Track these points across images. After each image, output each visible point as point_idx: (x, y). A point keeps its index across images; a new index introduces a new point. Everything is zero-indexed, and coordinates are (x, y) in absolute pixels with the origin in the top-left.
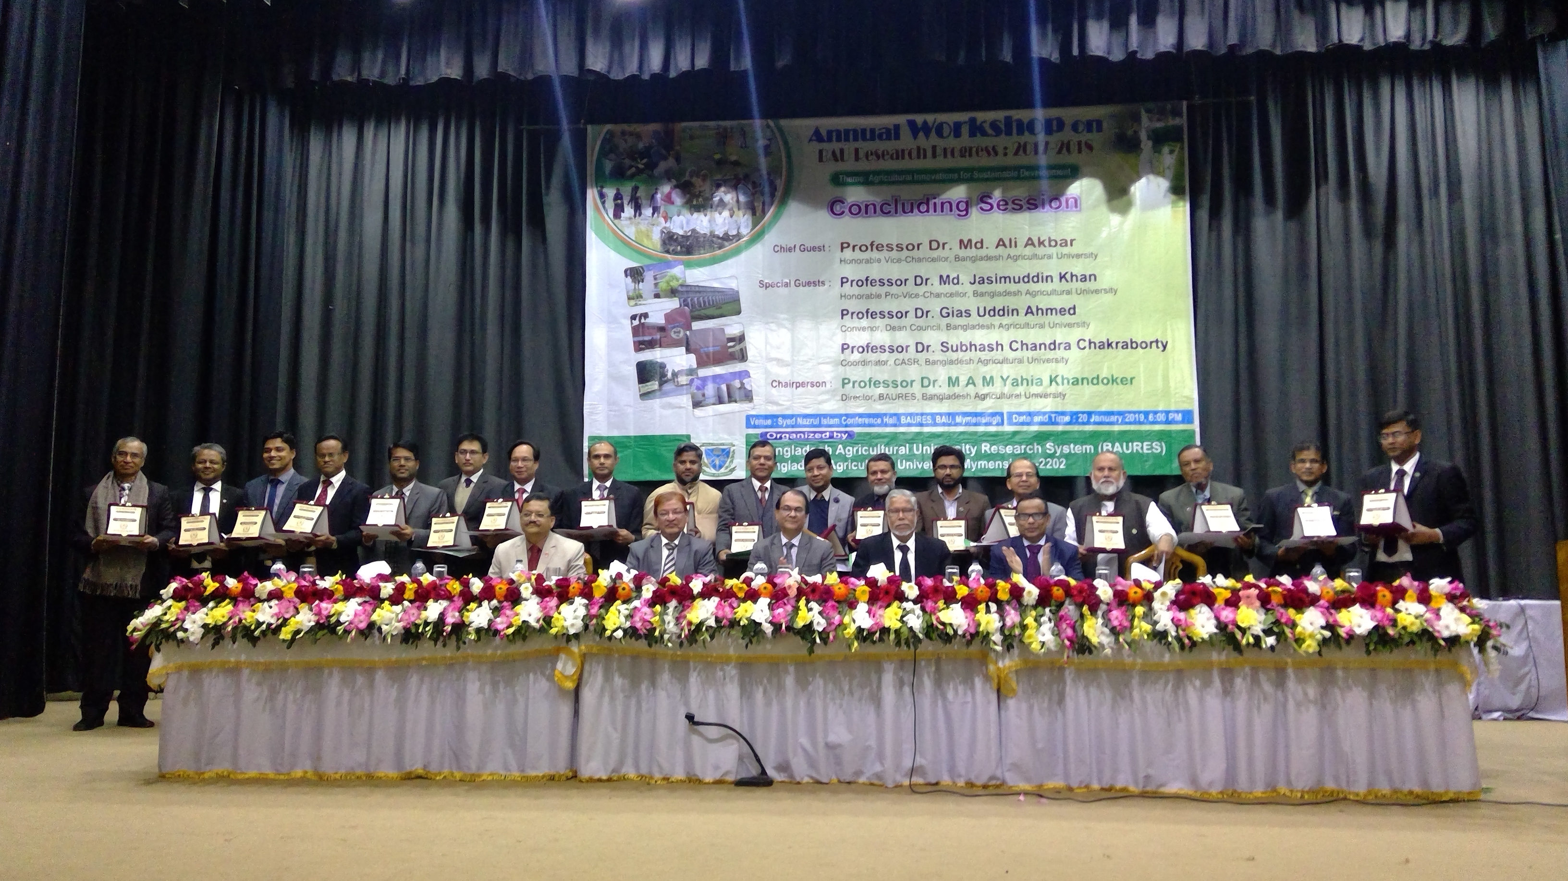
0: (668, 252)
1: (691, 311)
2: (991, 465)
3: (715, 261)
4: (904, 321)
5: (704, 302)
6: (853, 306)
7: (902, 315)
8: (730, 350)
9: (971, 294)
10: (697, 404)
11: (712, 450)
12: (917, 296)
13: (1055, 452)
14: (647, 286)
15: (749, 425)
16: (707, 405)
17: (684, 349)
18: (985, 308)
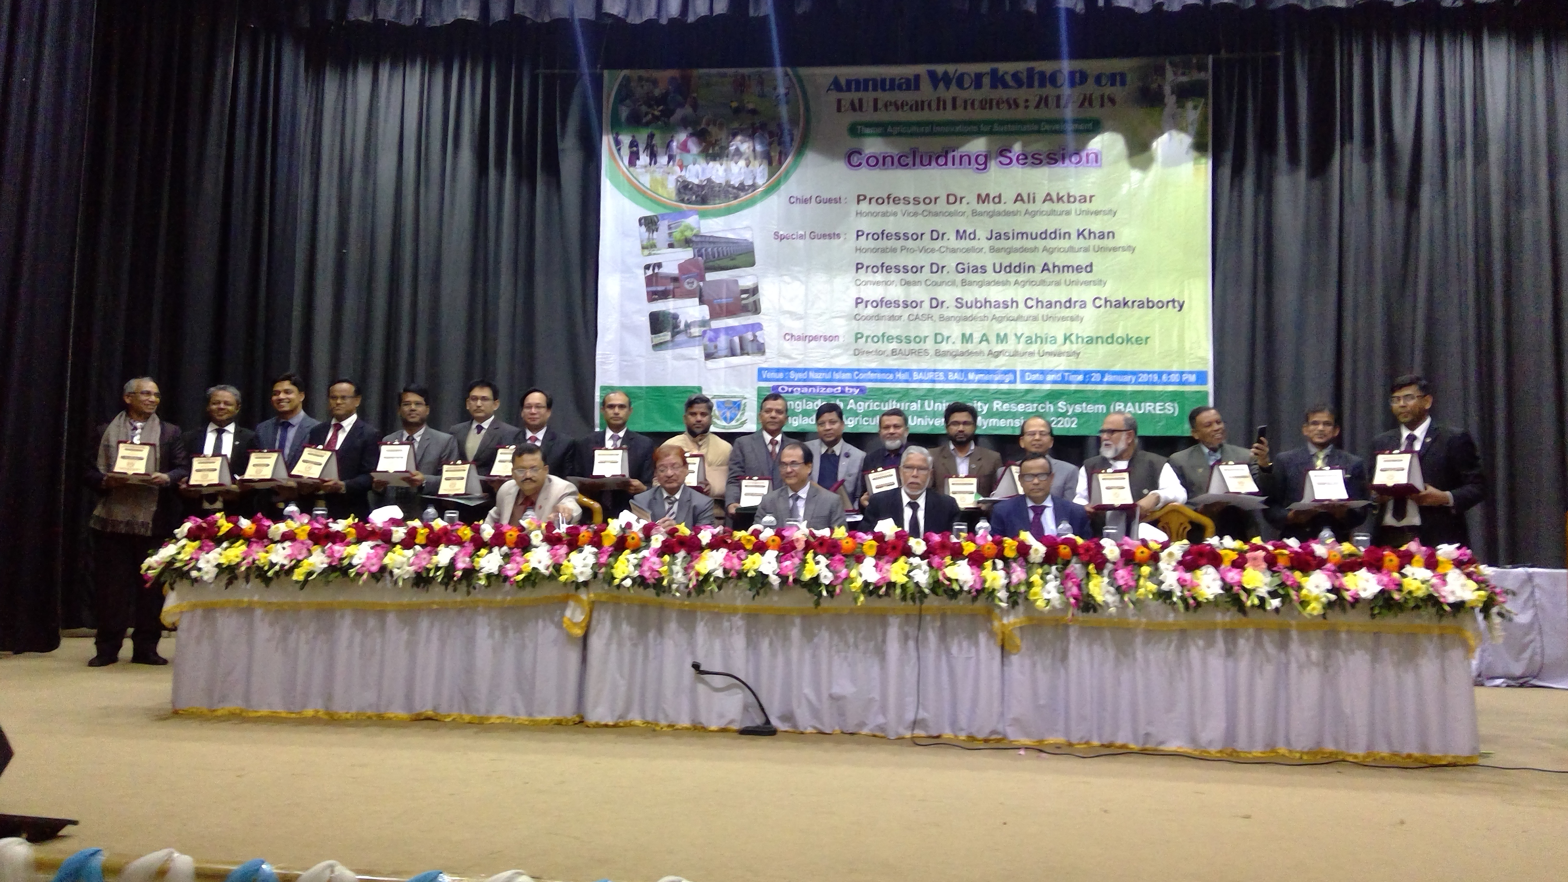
0: (682, 201)
1: (705, 262)
2: (1002, 423)
3: (729, 211)
4: (919, 277)
5: (718, 253)
6: (868, 259)
7: (917, 270)
8: (744, 302)
9: (986, 249)
10: (709, 356)
11: (723, 403)
12: (933, 251)
13: (1067, 411)
14: (661, 235)
15: (760, 378)
16: (719, 357)
17: (697, 300)
18: (1001, 265)
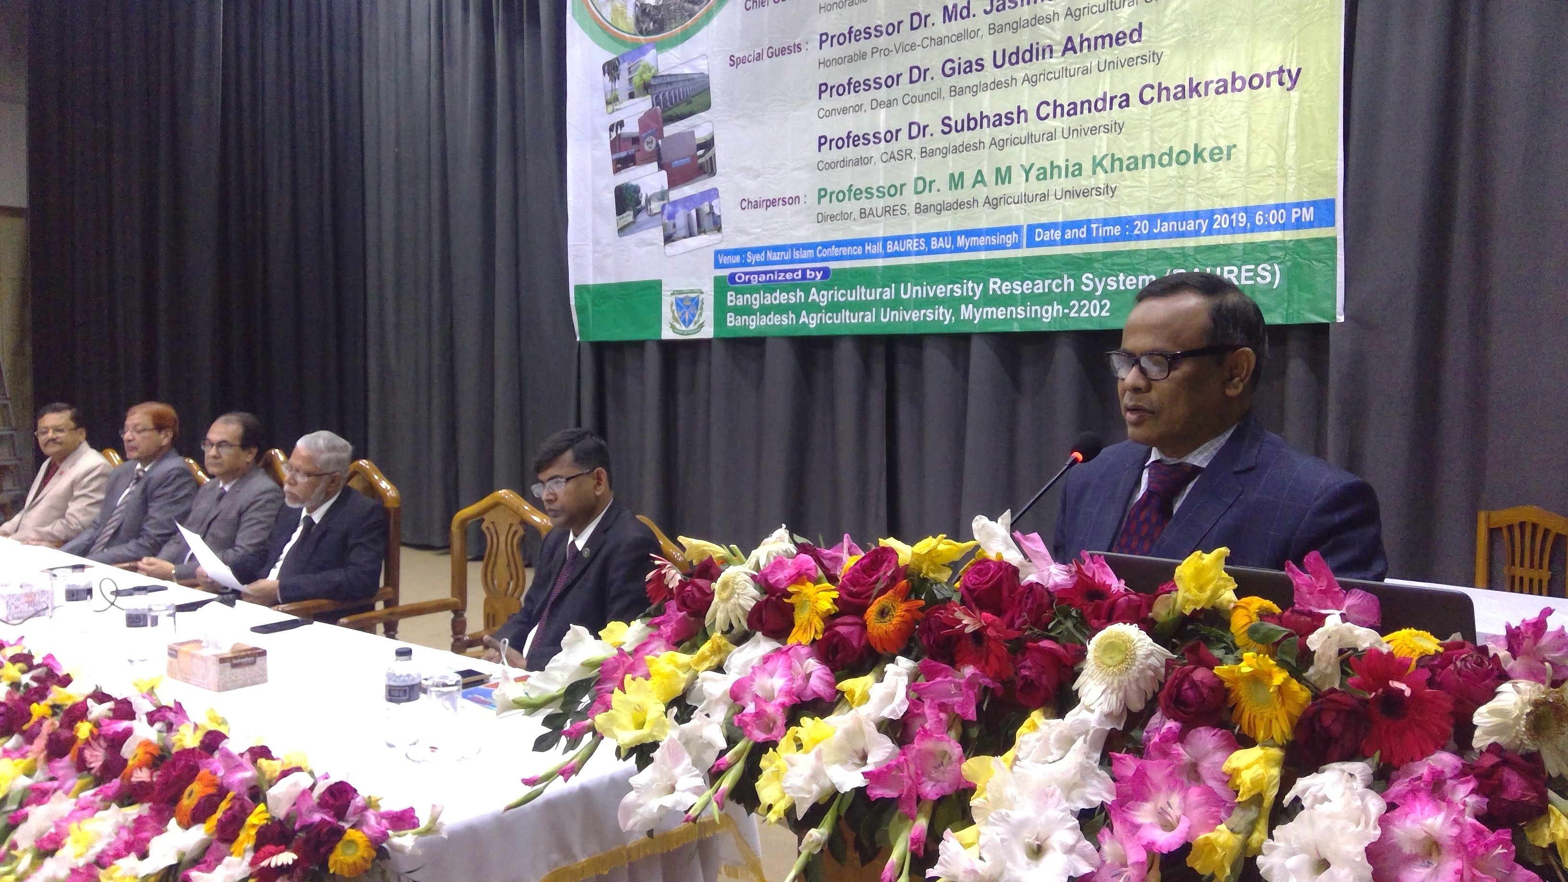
0: (641, 33)
1: (663, 111)
2: (1000, 313)
3: (686, 36)
4: (896, 92)
5: (676, 97)
6: (837, 76)
7: (893, 80)
8: (700, 161)
9: (985, 30)
10: (669, 239)
11: (682, 300)
12: (913, 46)
13: (1095, 289)
14: (622, 85)
15: (718, 265)
16: (678, 239)
17: (656, 164)
18: (1004, 51)
